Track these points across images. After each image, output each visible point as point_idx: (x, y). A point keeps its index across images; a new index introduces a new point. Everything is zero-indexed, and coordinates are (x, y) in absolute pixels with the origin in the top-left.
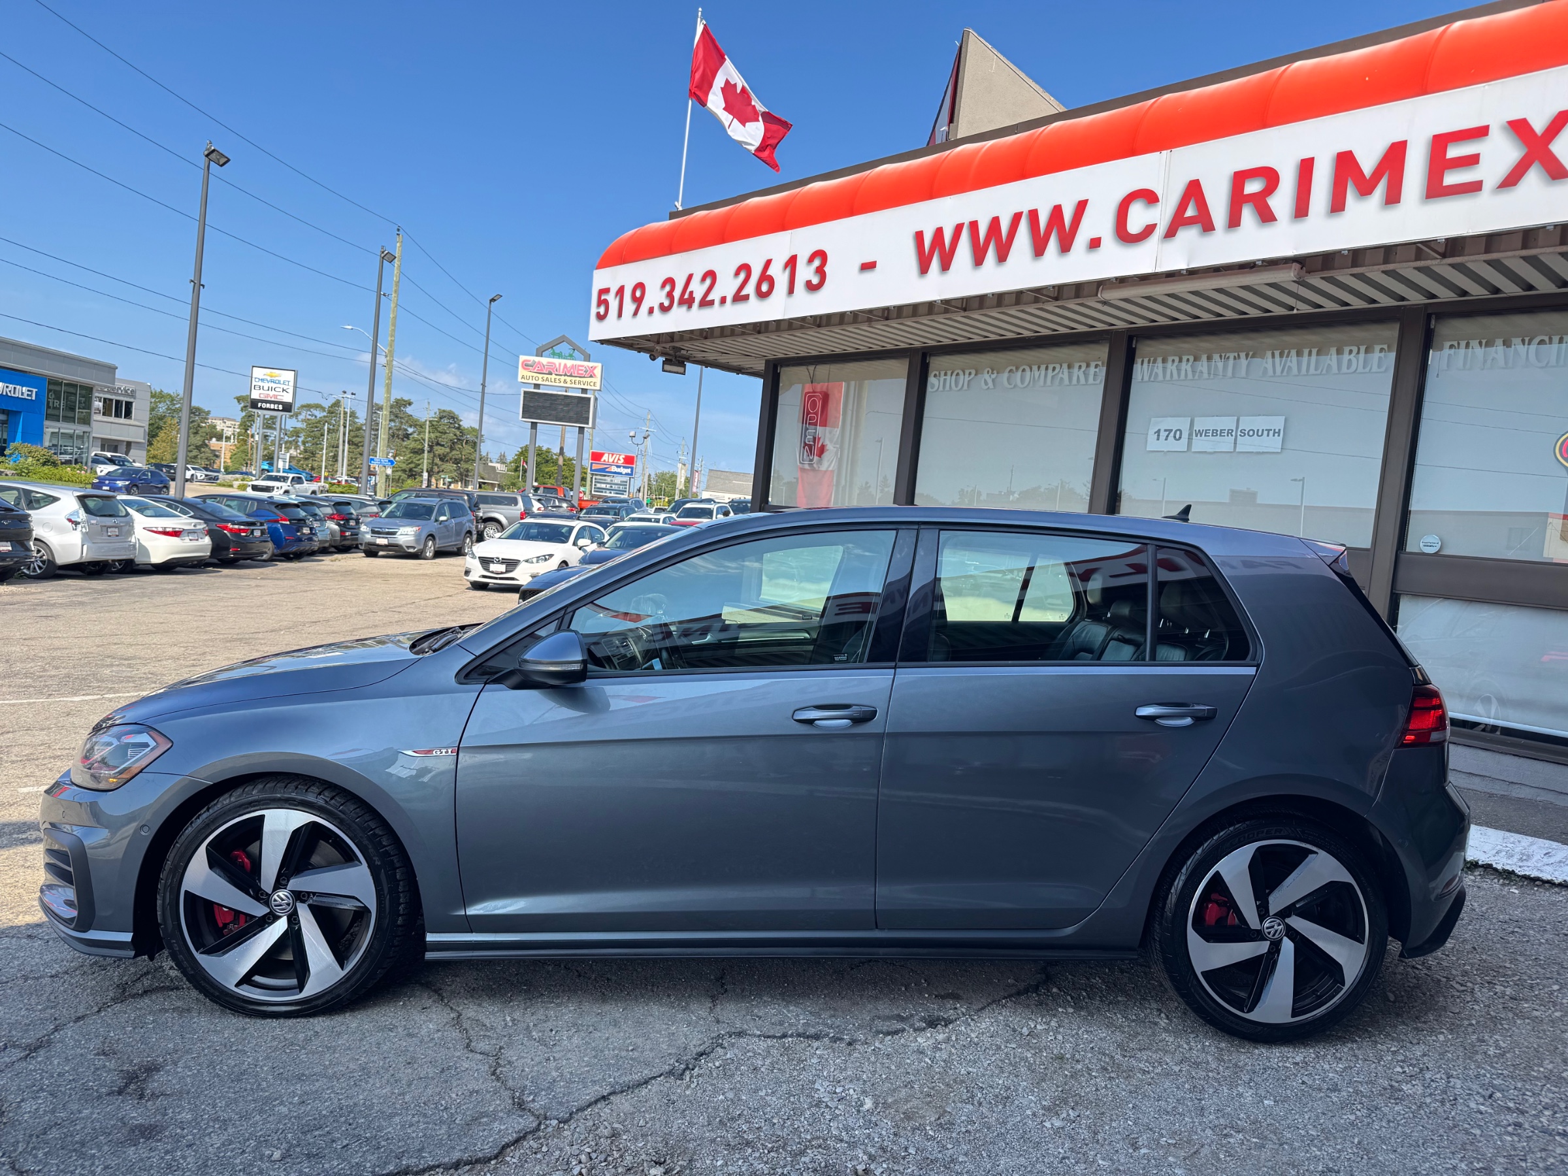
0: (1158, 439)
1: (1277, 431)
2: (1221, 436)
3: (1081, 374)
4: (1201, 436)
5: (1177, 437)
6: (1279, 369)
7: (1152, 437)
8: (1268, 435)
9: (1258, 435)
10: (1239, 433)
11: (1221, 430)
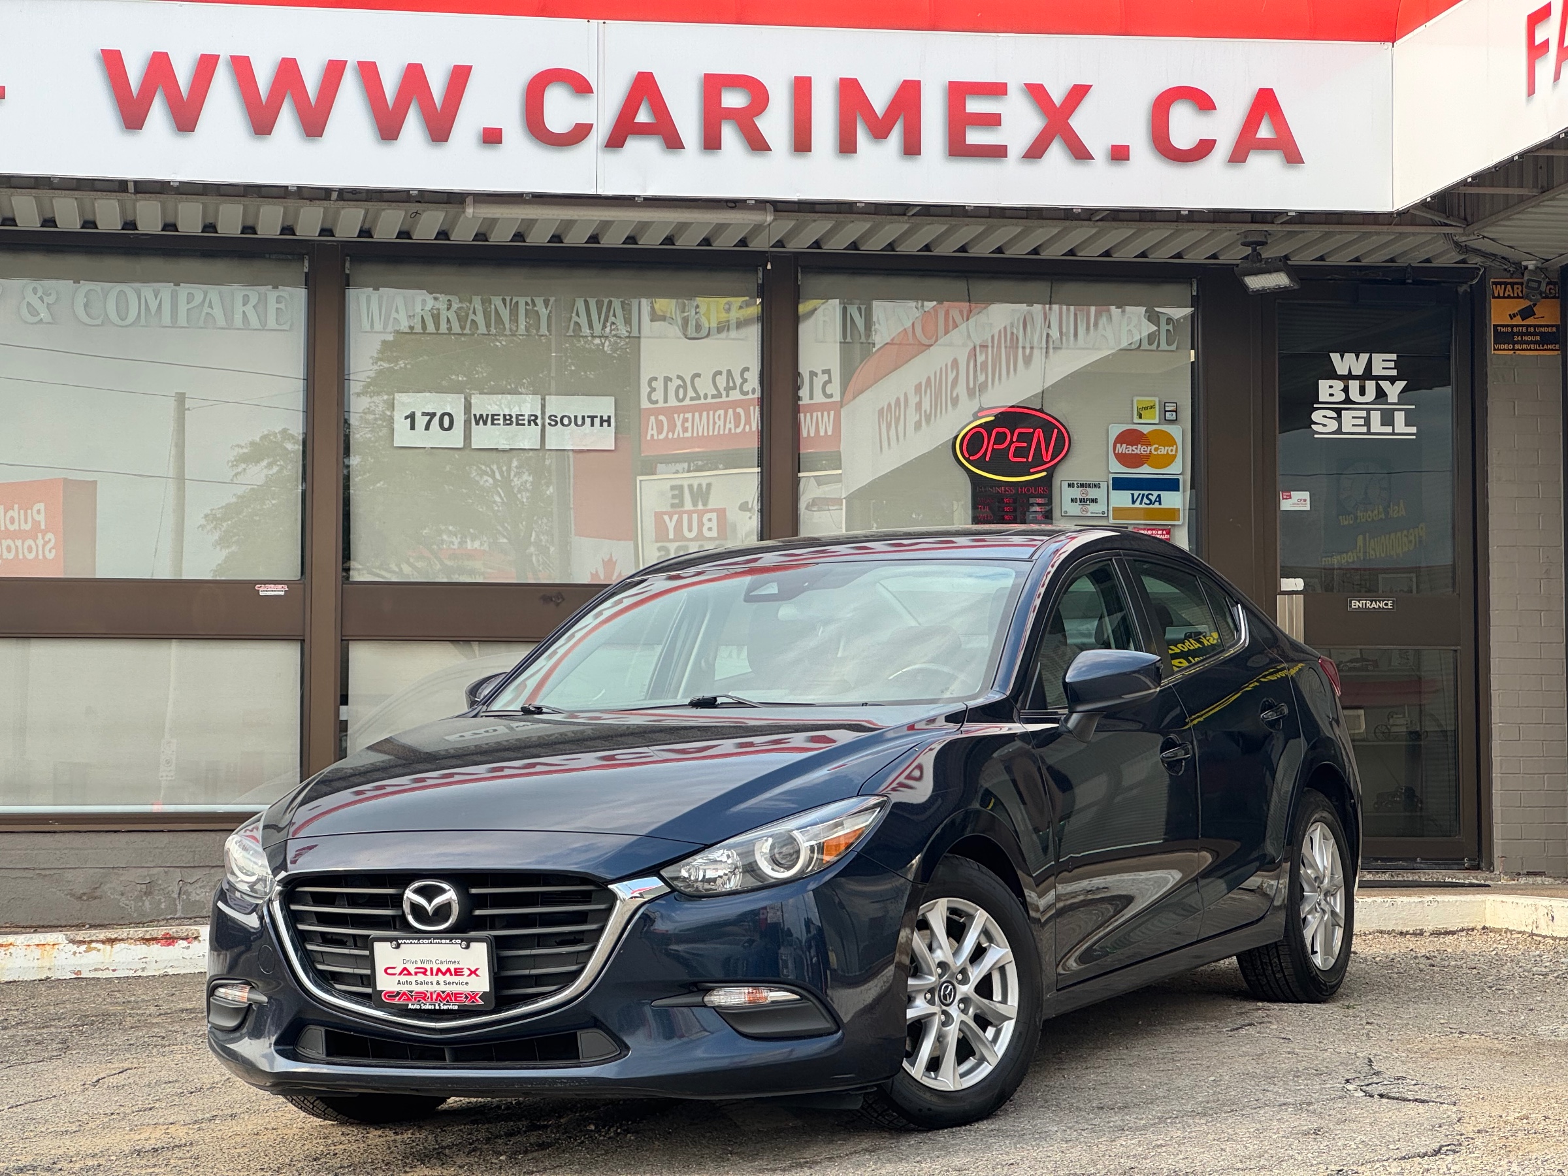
0: (413, 427)
1: (605, 418)
2: (518, 424)
3: (249, 309)
4: (485, 423)
5: (446, 425)
6: (598, 326)
7: (401, 425)
8: (592, 425)
9: (576, 424)
10: (547, 421)
11: (517, 416)
